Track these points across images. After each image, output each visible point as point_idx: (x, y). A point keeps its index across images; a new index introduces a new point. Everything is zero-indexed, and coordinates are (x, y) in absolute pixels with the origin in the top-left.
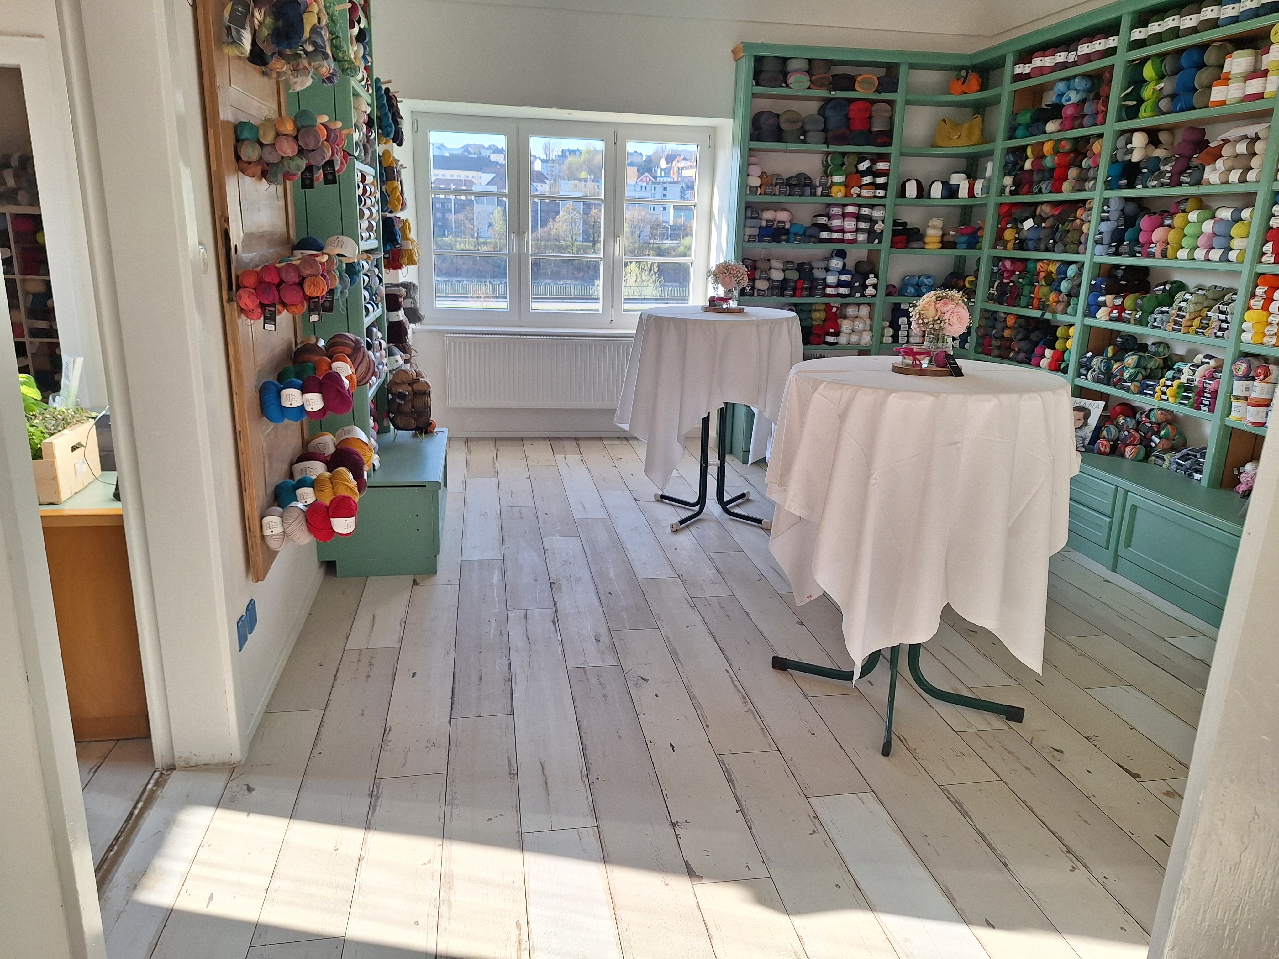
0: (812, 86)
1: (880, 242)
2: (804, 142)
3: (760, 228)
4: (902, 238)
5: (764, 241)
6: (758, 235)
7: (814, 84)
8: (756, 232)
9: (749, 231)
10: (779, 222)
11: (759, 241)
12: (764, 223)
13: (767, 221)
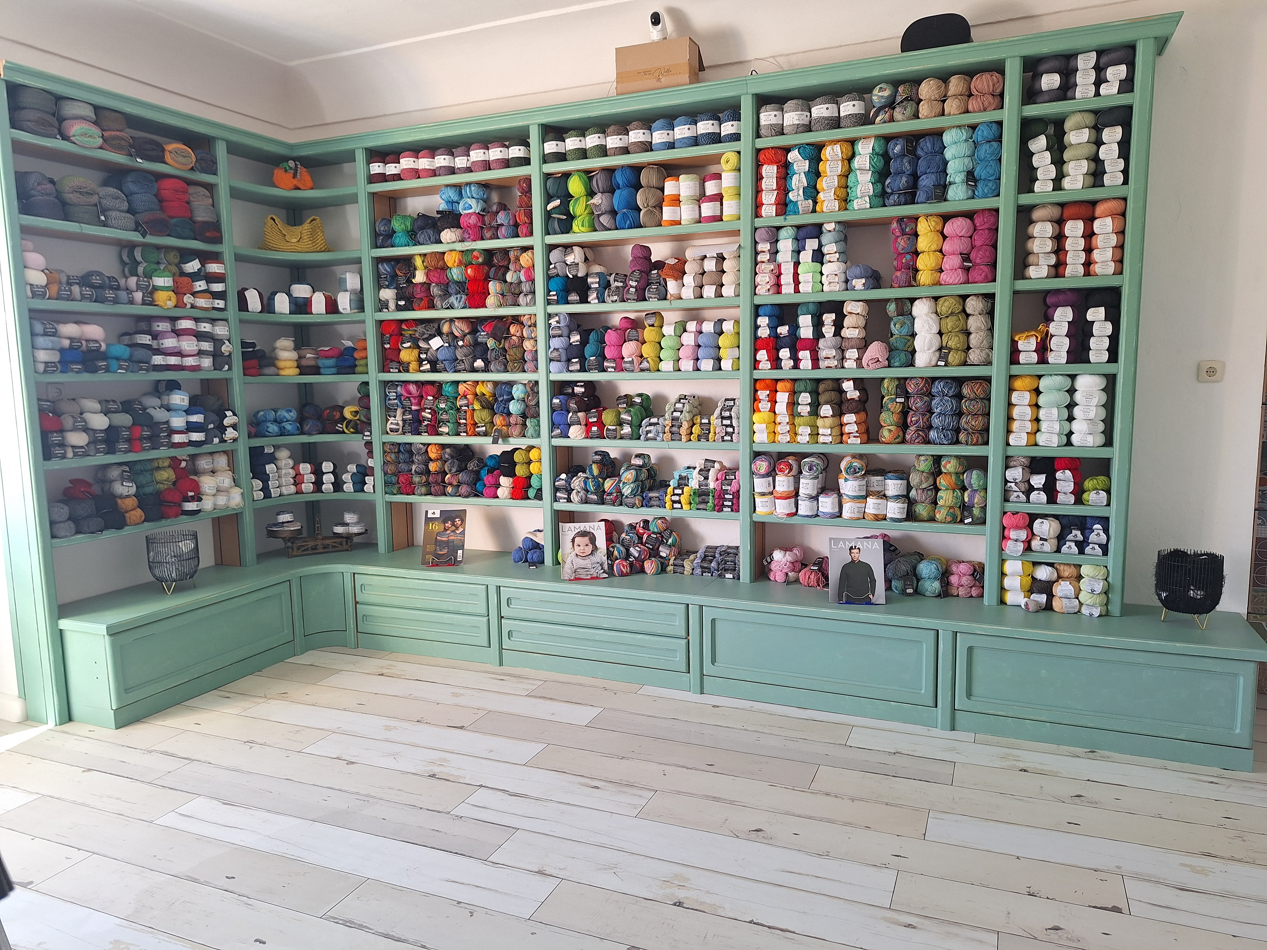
0: (105, 146)
1: (230, 369)
2: (105, 224)
3: (62, 351)
4: (254, 362)
5: (72, 370)
6: (59, 362)
7: (107, 143)
8: (55, 357)
9: (43, 356)
10: (87, 341)
11: (62, 372)
12: (66, 343)
13: (71, 339)
